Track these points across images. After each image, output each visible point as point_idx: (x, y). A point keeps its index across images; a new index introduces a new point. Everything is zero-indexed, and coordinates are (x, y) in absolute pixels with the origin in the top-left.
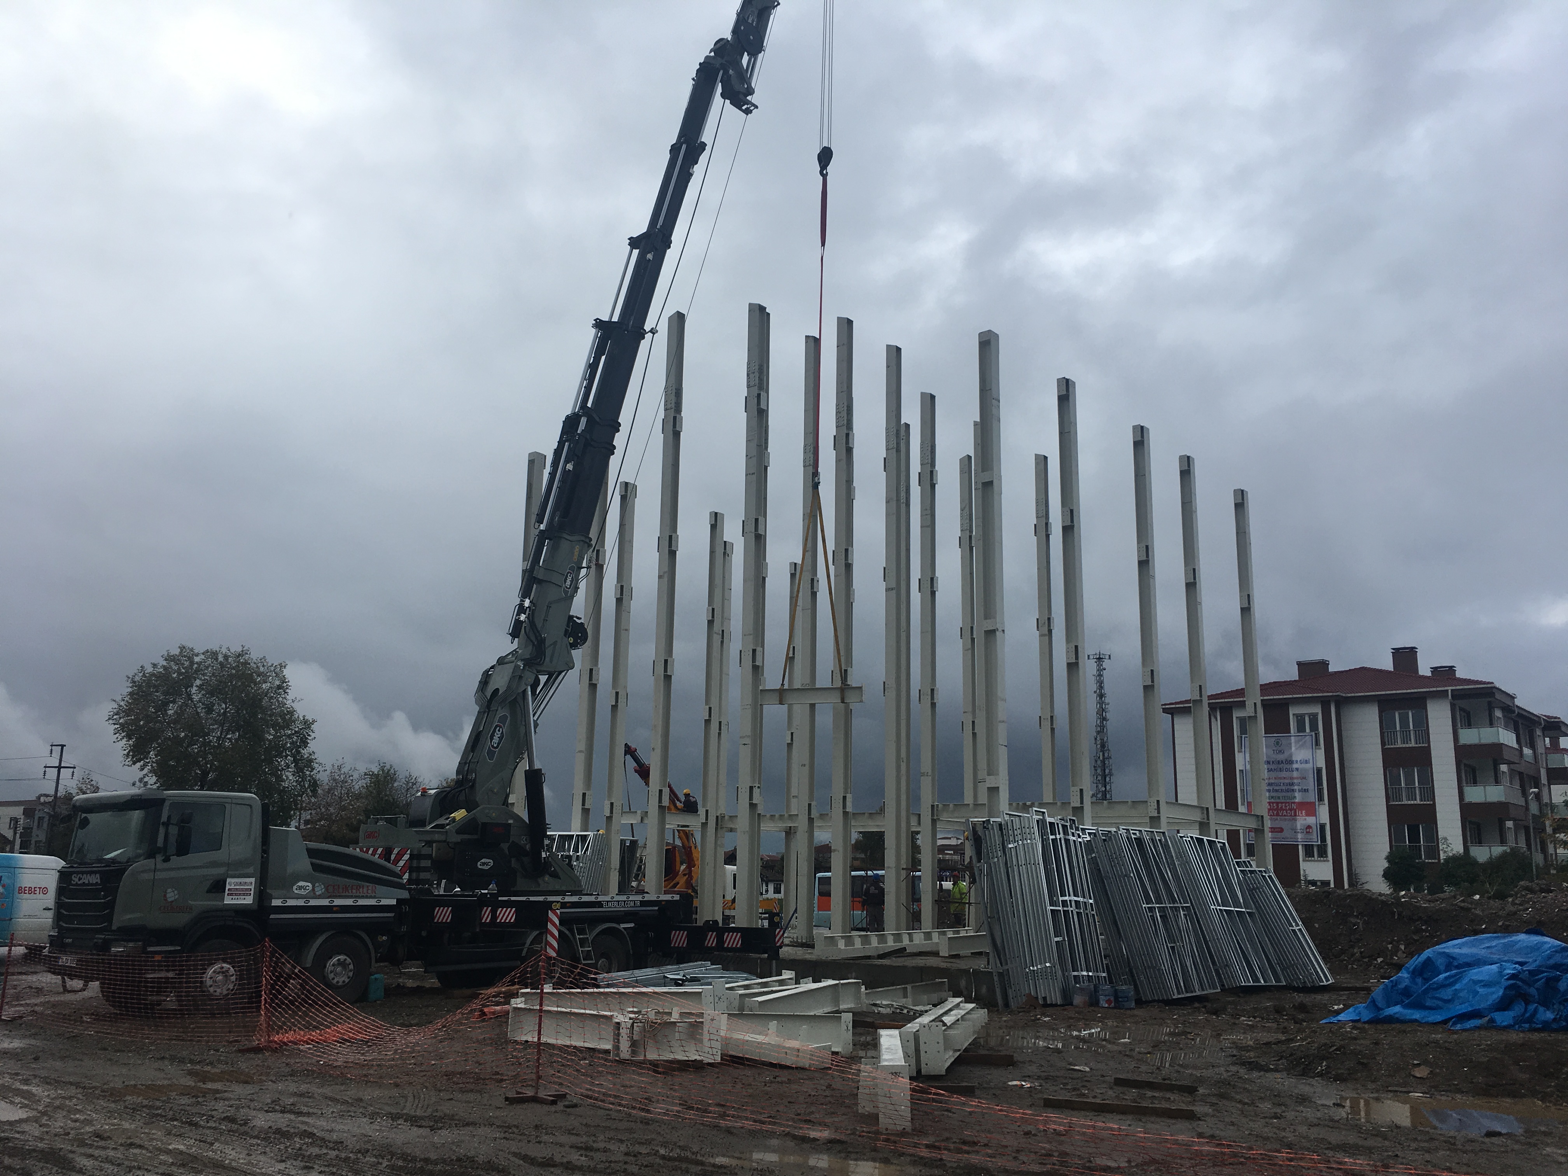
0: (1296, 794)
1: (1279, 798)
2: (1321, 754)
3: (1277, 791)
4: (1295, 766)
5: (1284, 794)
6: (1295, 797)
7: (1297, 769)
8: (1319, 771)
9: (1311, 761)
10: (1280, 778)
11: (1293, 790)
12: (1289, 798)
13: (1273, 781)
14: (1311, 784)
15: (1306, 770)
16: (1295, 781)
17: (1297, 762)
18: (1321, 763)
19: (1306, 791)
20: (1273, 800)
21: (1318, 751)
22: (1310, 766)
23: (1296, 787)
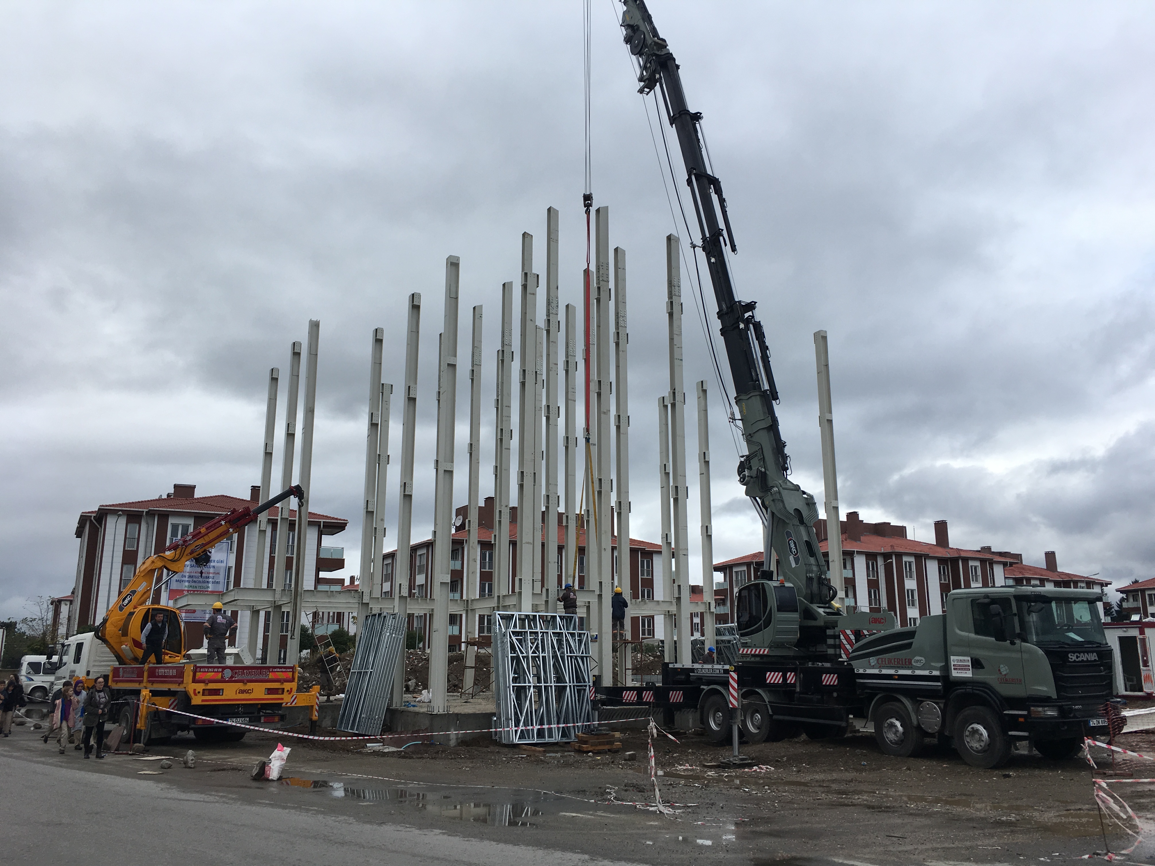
0: (210, 585)
1: (196, 587)
2: (232, 558)
3: (195, 582)
4: (212, 564)
5: (200, 584)
6: (208, 587)
7: (214, 567)
8: (230, 568)
9: (225, 562)
11: (208, 582)
12: (203, 587)
13: (192, 574)
14: (221, 578)
15: (219, 567)
16: (211, 575)
17: (214, 561)
18: (232, 563)
19: (218, 583)
20: (191, 589)
21: (231, 554)
22: (224, 565)
23: (210, 580)
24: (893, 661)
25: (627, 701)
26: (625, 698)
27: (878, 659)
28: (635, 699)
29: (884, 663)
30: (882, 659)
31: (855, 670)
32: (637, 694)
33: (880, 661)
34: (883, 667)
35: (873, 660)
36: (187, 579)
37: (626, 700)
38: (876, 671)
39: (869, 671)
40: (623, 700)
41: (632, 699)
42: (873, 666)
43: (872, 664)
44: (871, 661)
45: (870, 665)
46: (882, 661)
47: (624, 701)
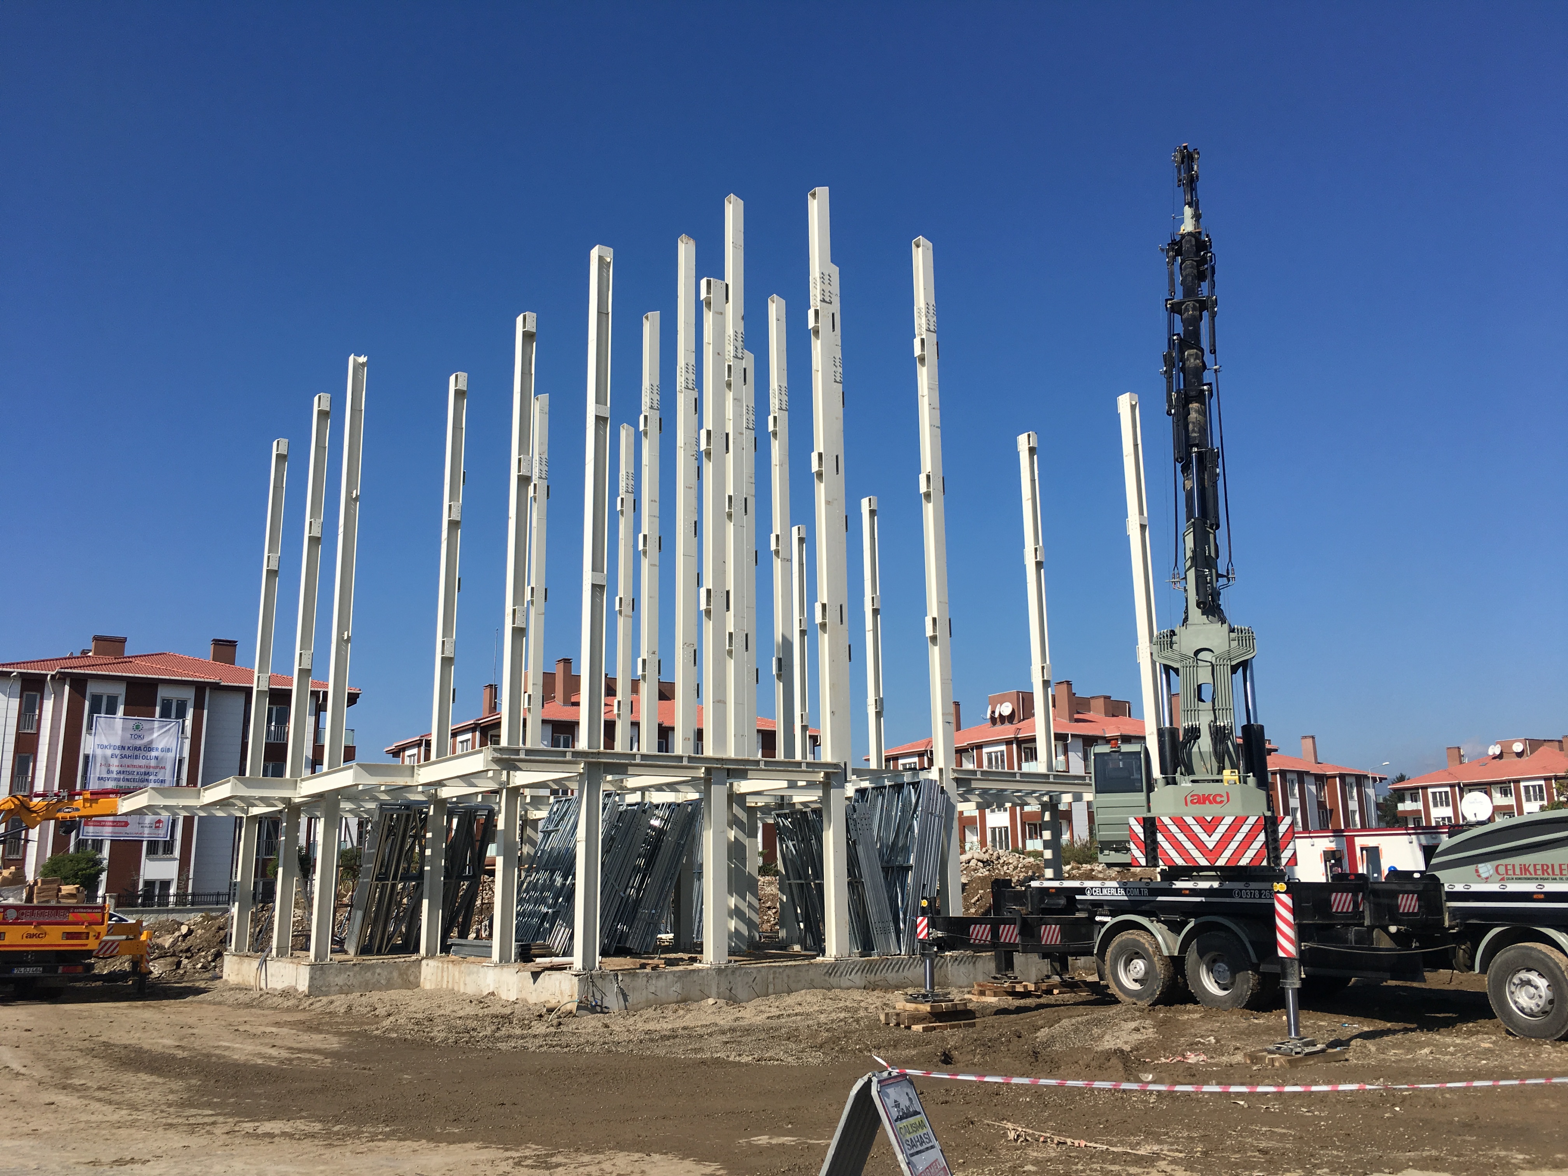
2: (185, 743)
3: (128, 780)
4: (154, 754)
5: (136, 784)
7: (156, 758)
9: (173, 750)
10: (134, 766)
11: (147, 780)
13: (124, 769)
14: (169, 775)
15: (165, 759)
16: (152, 770)
17: (157, 749)
21: (182, 739)
22: (171, 755)
23: (151, 777)
24: (1531, 869)
25: (977, 941)
26: (974, 937)
27: (1497, 867)
28: (989, 939)
29: (1510, 872)
30: (1506, 866)
31: (1446, 885)
32: (991, 930)
33: (1502, 870)
34: (1508, 879)
35: (1485, 869)
36: (114, 775)
37: (975, 940)
38: (1494, 887)
39: (1476, 888)
40: (970, 940)
41: (984, 938)
42: (1487, 878)
43: (1484, 876)
44: (1481, 871)
45: (1479, 876)
46: (1507, 870)
47: (972, 941)
